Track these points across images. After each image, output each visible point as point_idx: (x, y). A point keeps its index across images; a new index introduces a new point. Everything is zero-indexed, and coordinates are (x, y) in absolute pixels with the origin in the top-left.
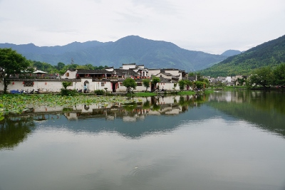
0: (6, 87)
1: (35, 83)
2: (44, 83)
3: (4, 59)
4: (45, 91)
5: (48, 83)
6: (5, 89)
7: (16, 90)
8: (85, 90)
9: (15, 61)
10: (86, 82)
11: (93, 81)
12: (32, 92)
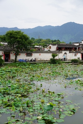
0: (16, 57)
1: (33, 54)
2: (39, 54)
3: (17, 38)
4: (39, 59)
5: (41, 54)
6: (16, 59)
7: (22, 59)
8: (64, 59)
9: (24, 40)
10: (65, 53)
11: (70, 52)
12: (31, 61)
